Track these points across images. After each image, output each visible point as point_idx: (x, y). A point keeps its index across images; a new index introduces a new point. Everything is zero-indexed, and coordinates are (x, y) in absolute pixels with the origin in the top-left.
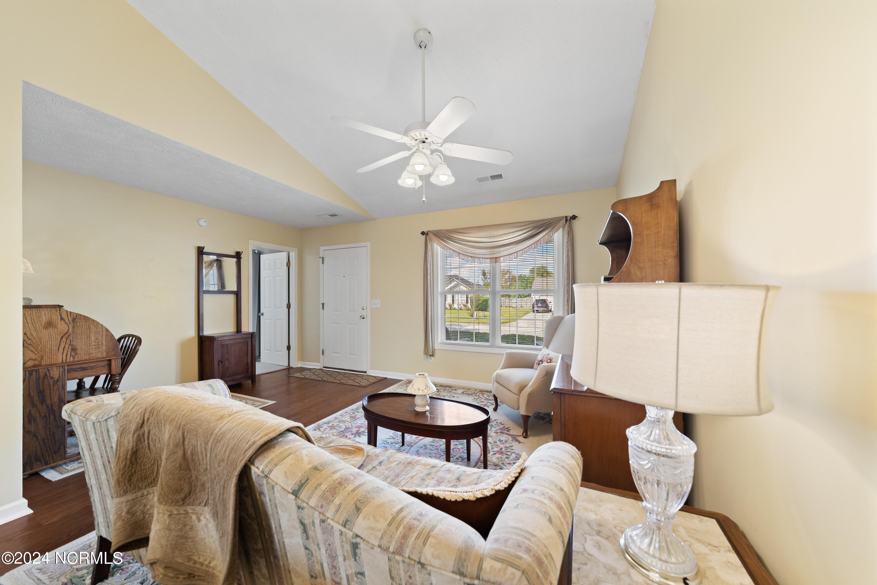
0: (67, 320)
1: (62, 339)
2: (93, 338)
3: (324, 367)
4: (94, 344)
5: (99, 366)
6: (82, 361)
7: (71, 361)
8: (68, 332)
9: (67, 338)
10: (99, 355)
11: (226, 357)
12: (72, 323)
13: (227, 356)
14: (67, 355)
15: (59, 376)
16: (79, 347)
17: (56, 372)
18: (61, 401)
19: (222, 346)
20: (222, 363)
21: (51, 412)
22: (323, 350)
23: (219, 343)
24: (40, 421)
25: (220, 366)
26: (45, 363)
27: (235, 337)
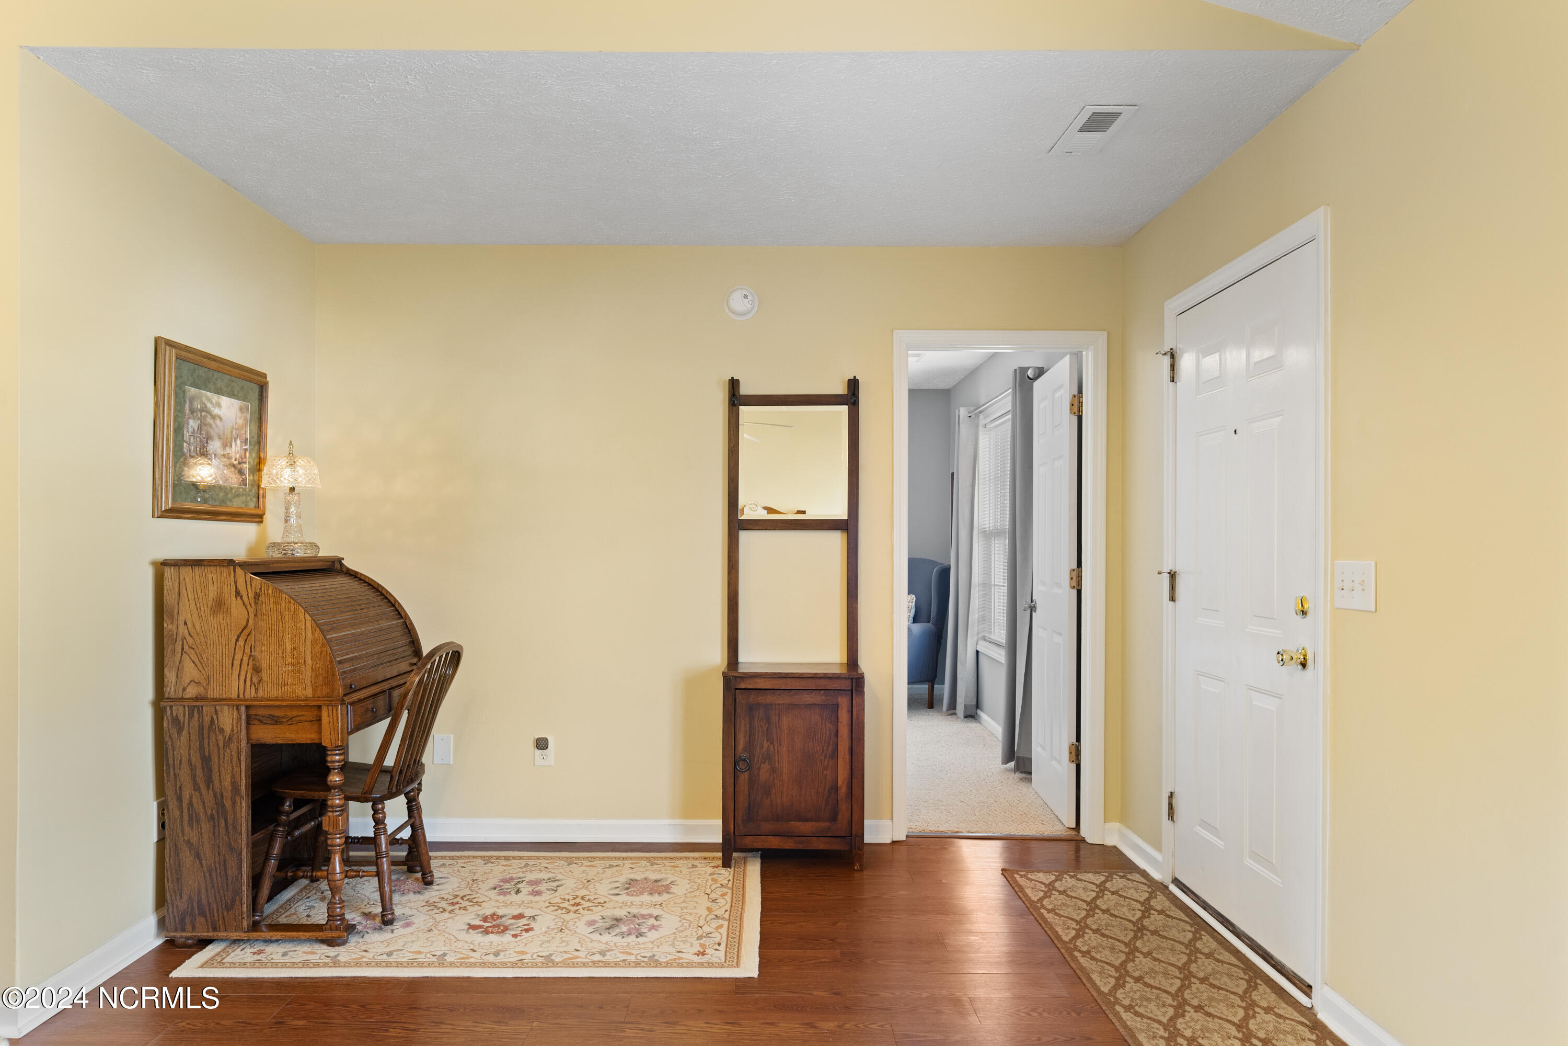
0: (245, 598)
1: (237, 640)
2: (288, 646)
3: (1176, 882)
4: (290, 660)
5: (302, 718)
6: (268, 699)
7: (252, 696)
8: (247, 625)
9: (246, 640)
10: (300, 692)
11: (762, 747)
12: (253, 605)
13: (766, 745)
14: (245, 681)
15: (232, 730)
16: (265, 665)
17: (227, 720)
18: (236, 790)
19: (751, 708)
20: (749, 768)
21: (220, 811)
22: (1171, 796)
23: (740, 698)
24: (205, 826)
25: (744, 778)
26: (211, 694)
27: (796, 684)
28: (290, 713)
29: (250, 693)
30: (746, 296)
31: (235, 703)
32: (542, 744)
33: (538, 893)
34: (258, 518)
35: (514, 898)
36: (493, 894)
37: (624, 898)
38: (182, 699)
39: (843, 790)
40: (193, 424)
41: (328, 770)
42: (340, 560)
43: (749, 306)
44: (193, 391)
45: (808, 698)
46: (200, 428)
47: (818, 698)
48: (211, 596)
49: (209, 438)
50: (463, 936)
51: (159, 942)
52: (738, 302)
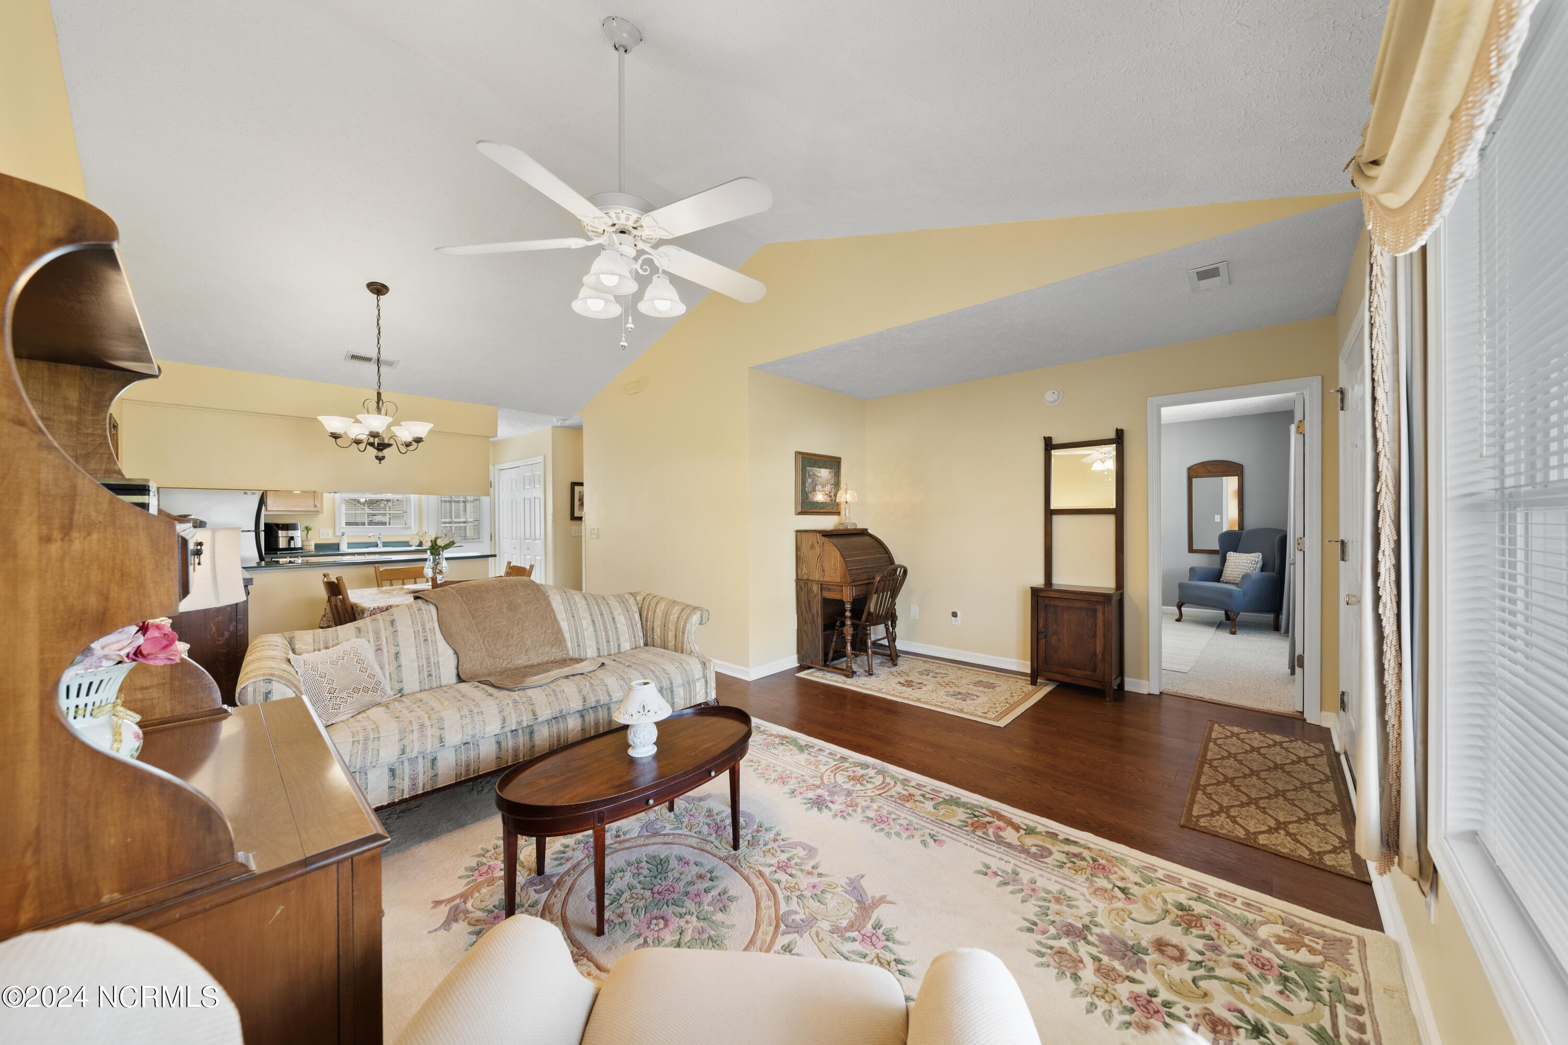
0: (820, 544)
1: (818, 559)
2: (832, 562)
3: (1345, 753)
4: (833, 568)
5: (837, 590)
6: (827, 582)
7: (822, 581)
8: (820, 555)
9: (820, 560)
10: (836, 580)
11: (1053, 627)
13: (1055, 627)
14: (820, 575)
15: (817, 592)
16: (825, 569)
17: (815, 588)
18: (818, 614)
19: (1046, 606)
20: (1046, 637)
21: (813, 622)
22: (1343, 694)
23: (1040, 600)
24: (809, 626)
25: (1042, 642)
26: (810, 578)
27: (1072, 596)
28: (834, 588)
29: (821, 579)
30: (1054, 393)
31: (817, 582)
32: (955, 615)
33: (935, 677)
34: (839, 513)
35: (925, 677)
36: (917, 674)
37: (971, 687)
38: (802, 580)
39: (1100, 656)
40: (810, 480)
41: (845, 611)
42: (866, 530)
43: (1056, 398)
44: (809, 468)
45: (1078, 604)
46: (812, 482)
47: (1085, 605)
48: (810, 543)
49: (816, 485)
50: (894, 685)
51: (798, 665)
52: (1049, 396)
